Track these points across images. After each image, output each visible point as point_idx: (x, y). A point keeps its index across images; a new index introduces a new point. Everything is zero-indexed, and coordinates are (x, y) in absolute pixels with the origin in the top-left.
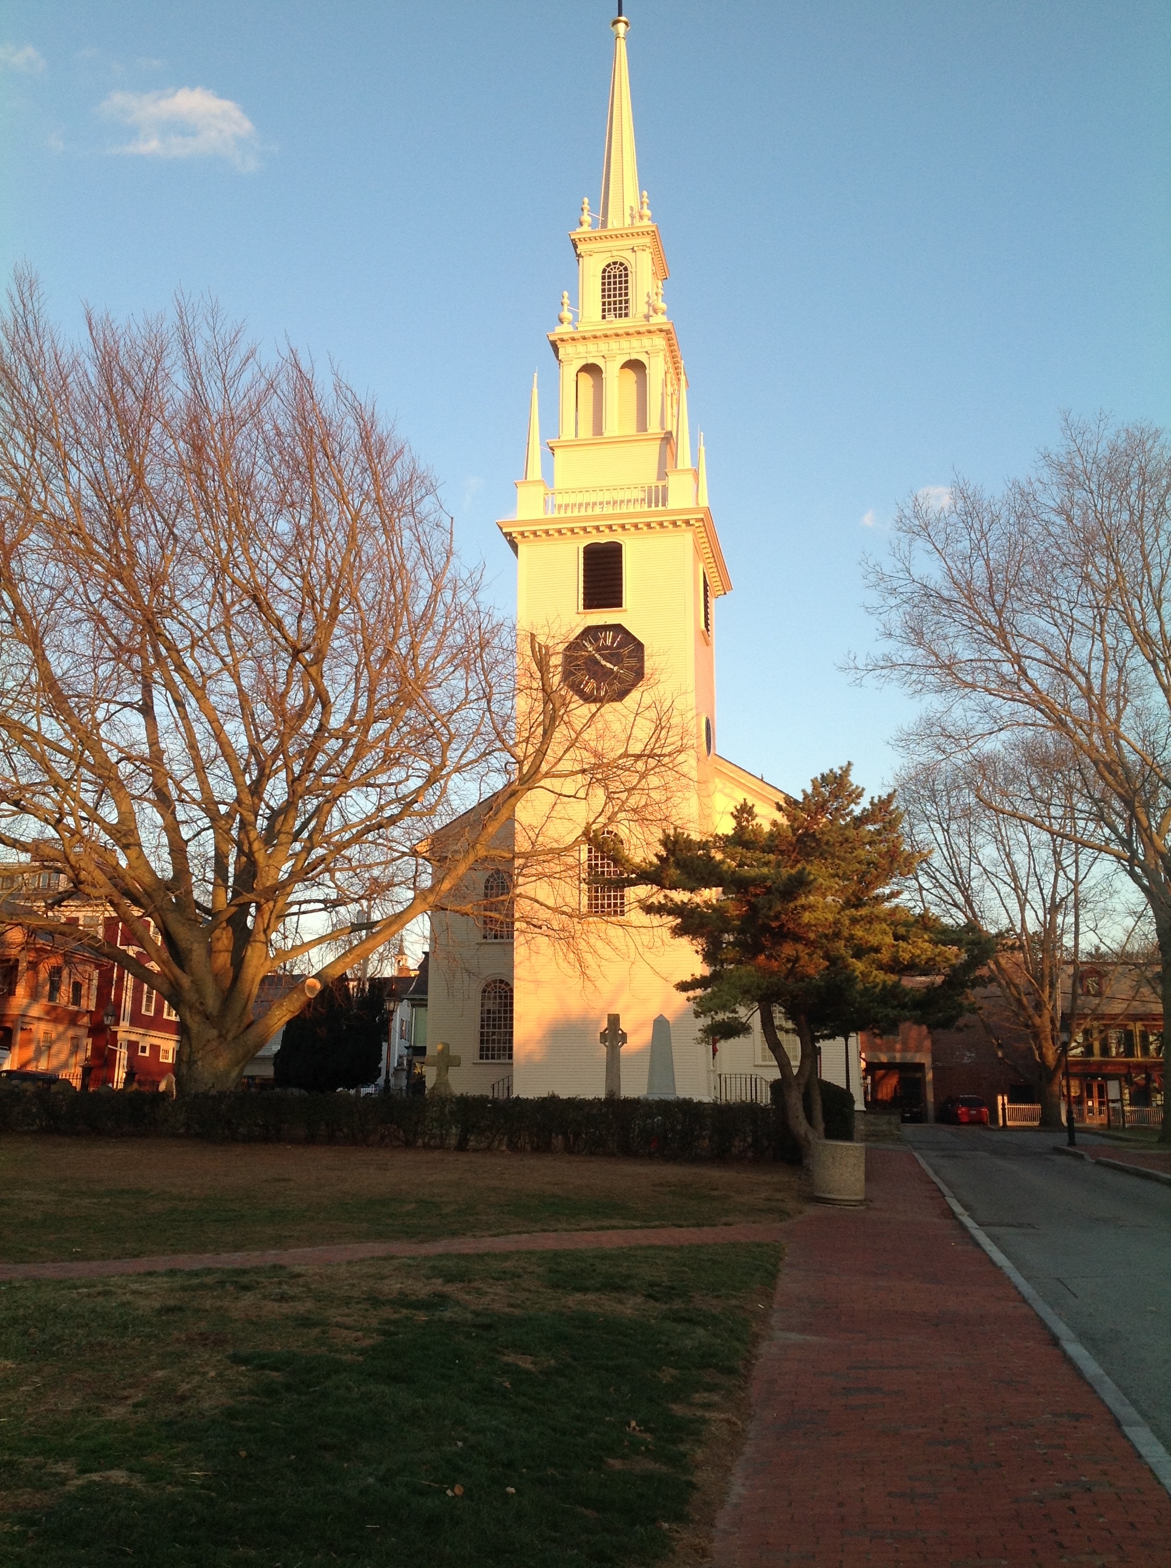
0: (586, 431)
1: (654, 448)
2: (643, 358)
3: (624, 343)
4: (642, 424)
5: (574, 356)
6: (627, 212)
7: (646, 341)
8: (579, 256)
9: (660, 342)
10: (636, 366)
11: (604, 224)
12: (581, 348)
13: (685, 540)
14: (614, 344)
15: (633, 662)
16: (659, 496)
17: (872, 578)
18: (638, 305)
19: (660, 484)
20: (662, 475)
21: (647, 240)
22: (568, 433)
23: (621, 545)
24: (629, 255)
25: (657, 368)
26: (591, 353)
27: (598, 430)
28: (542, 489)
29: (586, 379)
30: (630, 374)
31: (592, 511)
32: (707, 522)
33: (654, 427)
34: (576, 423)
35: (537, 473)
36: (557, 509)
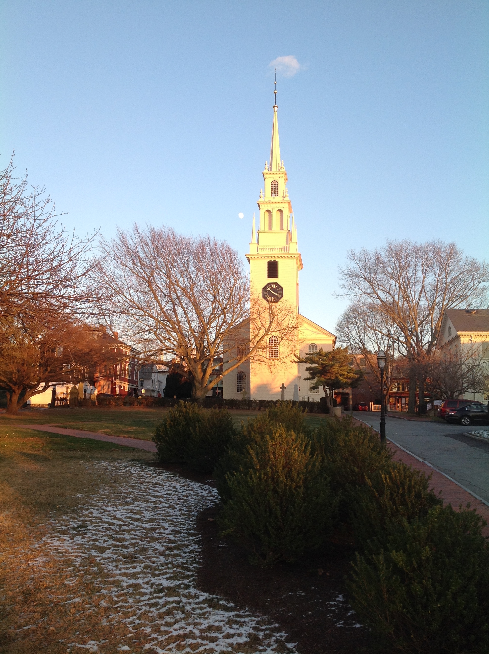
0: (267, 228)
1: (285, 234)
2: (282, 209)
3: (277, 205)
4: (282, 228)
5: (264, 207)
6: (278, 165)
7: (283, 205)
8: (265, 178)
9: (287, 205)
10: (280, 211)
11: (271, 170)
12: (266, 205)
13: (294, 261)
14: (275, 205)
15: (280, 292)
16: (286, 249)
17: (341, 271)
18: (281, 193)
19: (287, 245)
20: (287, 243)
21: (283, 175)
22: (262, 229)
23: (277, 262)
24: (278, 179)
25: (286, 212)
26: (269, 207)
27: (270, 229)
28: (256, 246)
29: (267, 214)
30: (279, 213)
31: (270, 252)
32: (300, 257)
33: (285, 228)
34: (264, 226)
35: (255, 241)
36: (260, 252)
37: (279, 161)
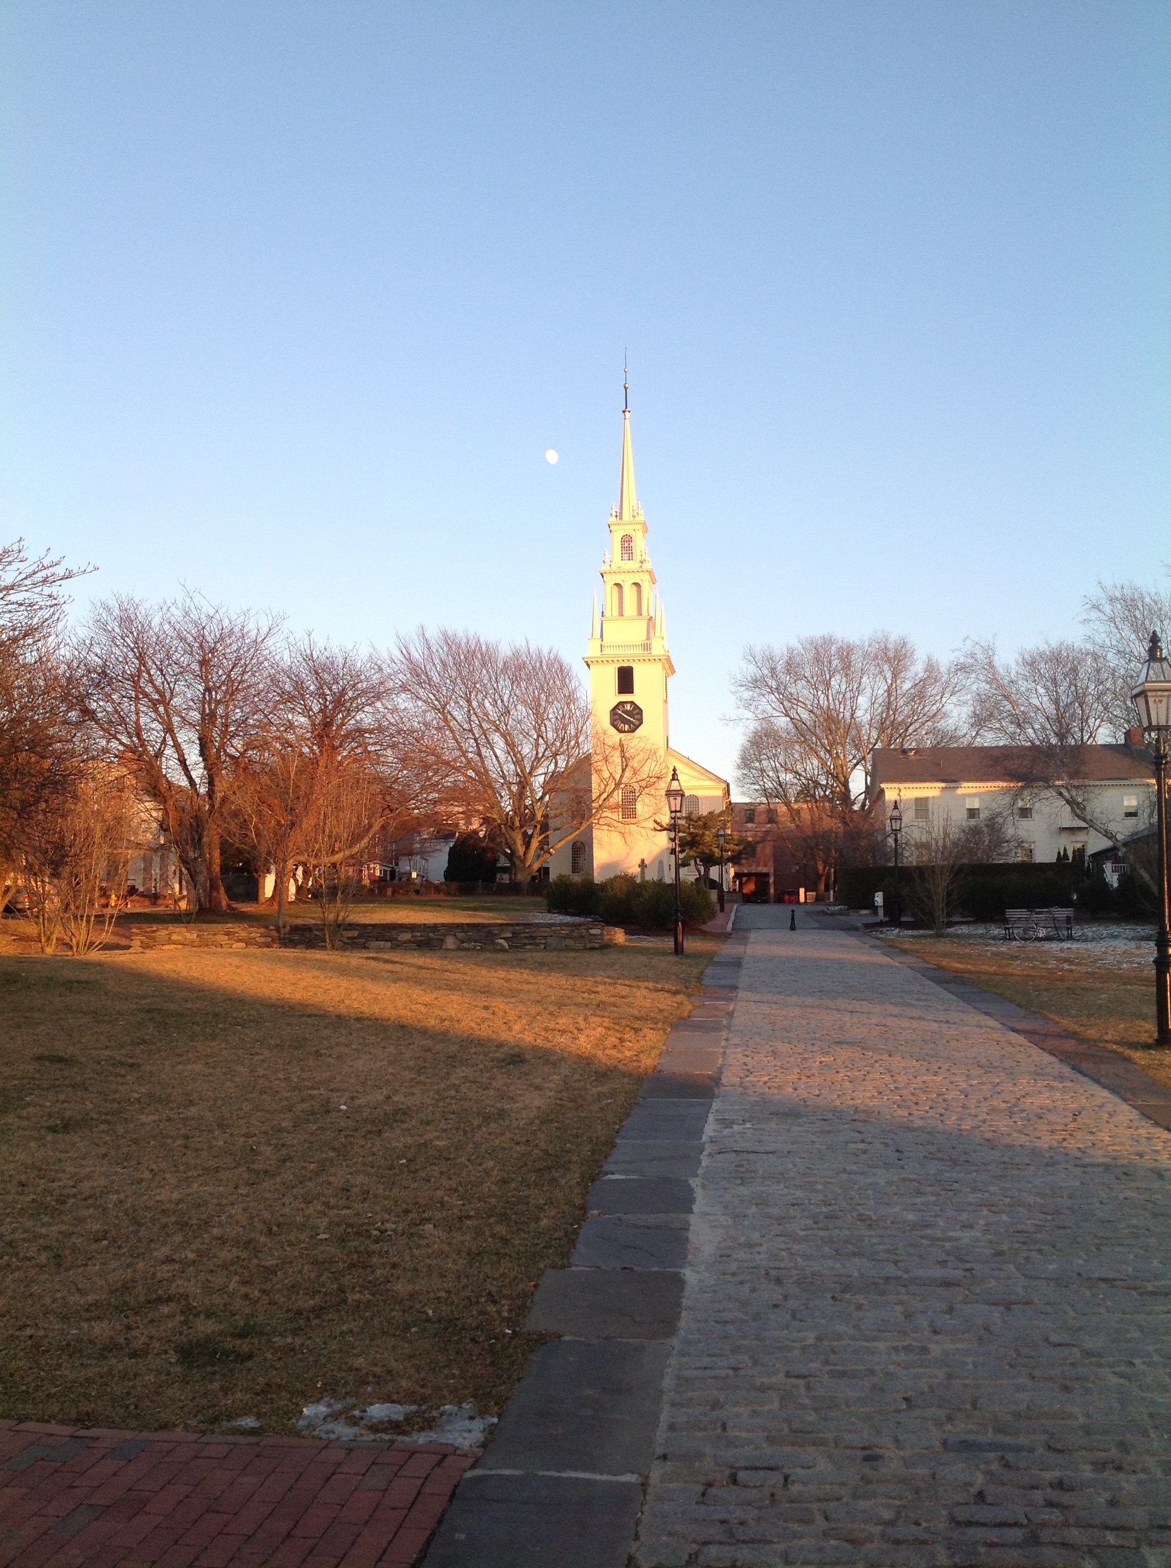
0: (616, 613)
1: (645, 623)
2: (640, 582)
3: (632, 575)
4: (640, 613)
5: (611, 579)
6: (631, 508)
7: (641, 575)
8: (611, 531)
9: (647, 576)
11: (621, 518)
12: (613, 576)
13: (659, 666)
14: (627, 575)
15: (639, 717)
16: (647, 647)
17: (733, 681)
18: (637, 556)
19: (649, 641)
20: (648, 637)
21: (640, 527)
22: (608, 614)
23: (632, 668)
24: (633, 532)
25: (646, 587)
26: (618, 579)
27: (621, 614)
28: (599, 642)
29: (616, 589)
30: (634, 588)
31: (621, 652)
32: (668, 660)
33: (644, 612)
34: (612, 610)
35: (597, 634)
36: (606, 651)
37: (633, 502)
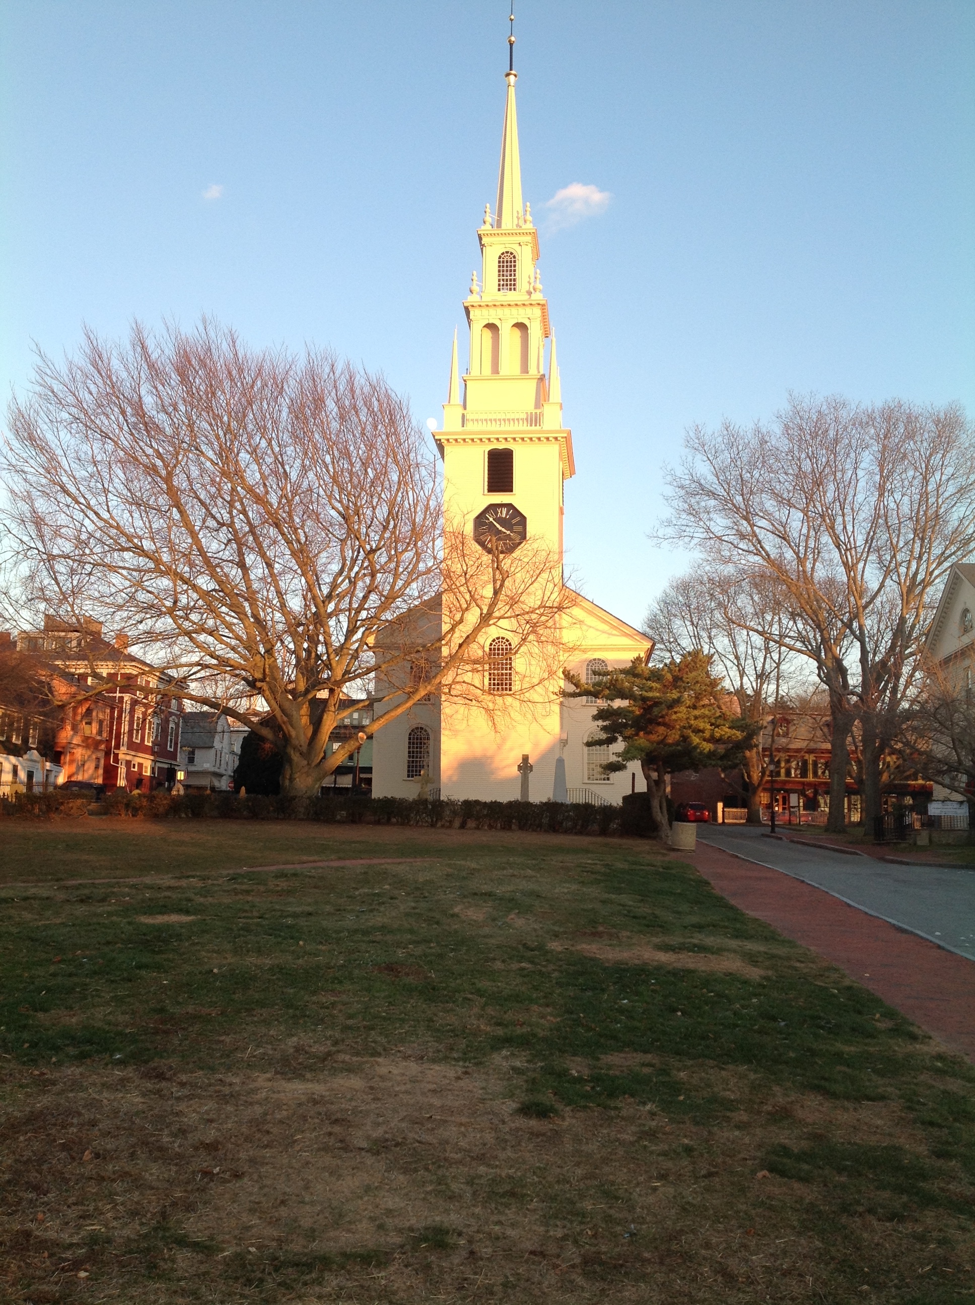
0: (487, 369)
1: (533, 384)
2: (527, 322)
3: (514, 310)
4: (525, 368)
5: (480, 317)
6: (515, 215)
7: (529, 310)
8: (483, 245)
9: (537, 311)
10: (521, 327)
11: (499, 226)
12: (485, 311)
13: (553, 450)
14: (507, 310)
15: (519, 528)
16: (535, 419)
18: (523, 284)
19: (538, 411)
20: (538, 405)
21: (529, 238)
22: (475, 372)
23: (512, 451)
24: (517, 247)
25: (535, 331)
26: (492, 316)
27: (495, 369)
28: (460, 411)
29: (488, 334)
30: (517, 333)
31: (494, 427)
32: (568, 440)
33: (533, 370)
34: (480, 361)
35: (457, 398)
36: (470, 427)
37: (519, 205)
